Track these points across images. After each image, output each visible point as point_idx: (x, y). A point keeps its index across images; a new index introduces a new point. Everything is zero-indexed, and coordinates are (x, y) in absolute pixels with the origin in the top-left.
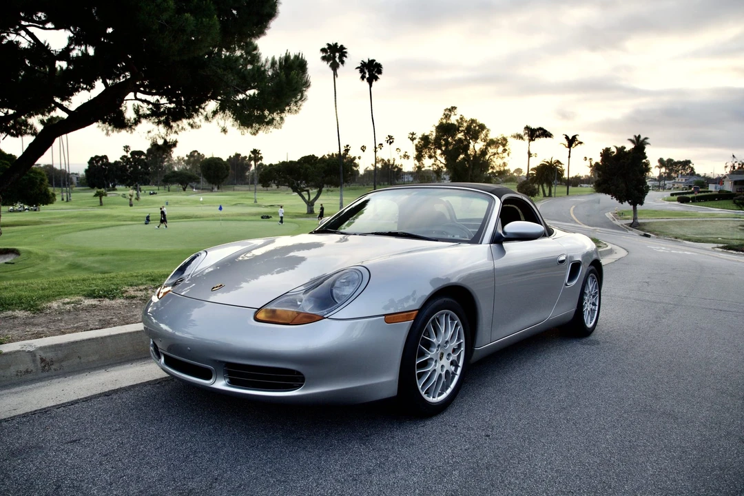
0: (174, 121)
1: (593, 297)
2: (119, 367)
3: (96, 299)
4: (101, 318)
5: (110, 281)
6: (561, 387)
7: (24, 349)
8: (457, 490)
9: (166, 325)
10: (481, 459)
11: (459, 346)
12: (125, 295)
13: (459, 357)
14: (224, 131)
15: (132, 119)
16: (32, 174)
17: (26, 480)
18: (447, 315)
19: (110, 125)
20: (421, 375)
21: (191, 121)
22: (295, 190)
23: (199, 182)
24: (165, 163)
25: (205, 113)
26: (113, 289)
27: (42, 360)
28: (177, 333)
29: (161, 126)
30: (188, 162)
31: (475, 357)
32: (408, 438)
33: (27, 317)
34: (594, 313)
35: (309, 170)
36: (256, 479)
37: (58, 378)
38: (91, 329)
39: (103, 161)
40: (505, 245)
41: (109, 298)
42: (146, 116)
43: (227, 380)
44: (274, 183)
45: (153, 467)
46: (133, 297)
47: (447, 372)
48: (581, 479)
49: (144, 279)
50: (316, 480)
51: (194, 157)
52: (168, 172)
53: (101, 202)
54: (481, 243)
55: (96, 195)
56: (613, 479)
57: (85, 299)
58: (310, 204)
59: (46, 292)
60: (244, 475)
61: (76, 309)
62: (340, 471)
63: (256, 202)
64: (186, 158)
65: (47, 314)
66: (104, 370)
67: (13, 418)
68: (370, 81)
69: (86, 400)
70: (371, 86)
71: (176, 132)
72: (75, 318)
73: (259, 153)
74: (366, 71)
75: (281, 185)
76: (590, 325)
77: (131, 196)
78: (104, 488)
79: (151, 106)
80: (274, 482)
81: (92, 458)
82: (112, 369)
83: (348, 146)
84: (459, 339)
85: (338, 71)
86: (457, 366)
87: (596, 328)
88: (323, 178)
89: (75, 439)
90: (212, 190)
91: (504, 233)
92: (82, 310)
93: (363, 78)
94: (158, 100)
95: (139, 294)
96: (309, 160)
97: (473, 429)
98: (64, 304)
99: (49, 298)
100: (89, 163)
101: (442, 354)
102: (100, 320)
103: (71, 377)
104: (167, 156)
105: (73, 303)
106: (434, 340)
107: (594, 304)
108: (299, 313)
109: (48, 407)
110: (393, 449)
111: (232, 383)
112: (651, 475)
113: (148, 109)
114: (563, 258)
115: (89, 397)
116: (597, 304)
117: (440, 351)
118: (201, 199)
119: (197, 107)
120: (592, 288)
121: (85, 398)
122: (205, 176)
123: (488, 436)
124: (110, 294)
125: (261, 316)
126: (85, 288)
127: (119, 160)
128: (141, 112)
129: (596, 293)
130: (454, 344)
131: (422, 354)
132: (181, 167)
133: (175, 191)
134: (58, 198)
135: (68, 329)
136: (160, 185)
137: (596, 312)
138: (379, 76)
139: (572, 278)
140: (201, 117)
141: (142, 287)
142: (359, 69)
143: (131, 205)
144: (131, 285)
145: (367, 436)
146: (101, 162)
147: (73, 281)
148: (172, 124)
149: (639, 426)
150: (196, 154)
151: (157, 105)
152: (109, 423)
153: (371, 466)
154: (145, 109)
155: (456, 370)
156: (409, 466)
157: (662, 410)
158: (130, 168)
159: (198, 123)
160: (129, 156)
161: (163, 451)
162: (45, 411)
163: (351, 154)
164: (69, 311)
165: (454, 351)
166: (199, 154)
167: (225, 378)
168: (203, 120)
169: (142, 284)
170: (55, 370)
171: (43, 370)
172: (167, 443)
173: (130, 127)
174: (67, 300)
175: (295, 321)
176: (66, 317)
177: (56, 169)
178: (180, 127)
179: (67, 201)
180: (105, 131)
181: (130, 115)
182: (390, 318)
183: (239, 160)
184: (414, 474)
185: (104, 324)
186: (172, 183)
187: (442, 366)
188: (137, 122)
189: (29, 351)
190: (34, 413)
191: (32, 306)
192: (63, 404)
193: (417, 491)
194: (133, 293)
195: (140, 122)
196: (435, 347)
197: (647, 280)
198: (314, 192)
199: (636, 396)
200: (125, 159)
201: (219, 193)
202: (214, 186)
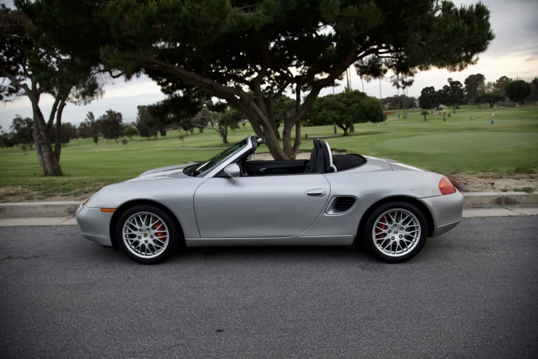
23: (504, 101)
24: (478, 88)
30: (497, 86)
39: (431, 90)
47: (151, 245)
51: (503, 81)
52: (480, 95)
53: (425, 118)
55: (422, 114)
64: (496, 83)
76: (392, 255)
77: (445, 113)
90: (514, 106)
100: (422, 92)
104: (480, 83)
118: (493, 115)
122: (508, 96)
127: (442, 88)
132: (491, 90)
133: (485, 108)
136: (473, 104)
139: (338, 209)
143: (444, 120)
146: (429, 91)
150: (504, 79)
158: (450, 93)
160: (449, 85)
166: (507, 79)
182: (103, 210)
186: (482, 102)
187: (146, 241)
200: (446, 88)
201: (520, 109)
202: (516, 103)
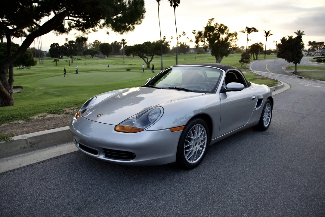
0: (86, 29)
1: (268, 113)
2: (62, 145)
3: (52, 114)
4: (54, 123)
5: (59, 105)
6: (250, 155)
7: (23, 138)
8: (198, 204)
9: (79, 131)
10: (210, 190)
11: (204, 139)
12: (64, 112)
13: (204, 143)
14: (108, 33)
15: (68, 28)
16: (26, 53)
17: (24, 196)
18: (198, 126)
19: (58, 31)
20: (186, 153)
21: (93, 29)
22: (141, 57)
23: (99, 54)
24: (84, 46)
25: (100, 25)
26: (59, 110)
27: (30, 143)
28: (83, 135)
29: (80, 31)
30: (94, 45)
31: (212, 143)
32: (181, 179)
33: (24, 123)
34: (269, 120)
35: (147, 48)
36: (116, 197)
37: (37, 150)
38: (50, 129)
39: (56, 46)
40: (227, 93)
41: (58, 114)
42: (73, 27)
43: (104, 155)
44: (132, 54)
45: (74, 191)
46: (68, 113)
47: (199, 150)
48: (252, 199)
49: (73, 104)
50: (140, 198)
52: (85, 50)
53: (56, 64)
54: (215, 93)
55: (54, 61)
56: (266, 200)
57: (48, 114)
58: (148, 64)
59: (32, 112)
60: (111, 195)
61: (44, 119)
62: (150, 194)
63: (124, 63)
64: (93, 43)
65: (32, 122)
66: (56, 146)
67: (19, 168)
68: (174, 7)
69: (48, 160)
70: (175, 9)
71: (87, 34)
72: (43, 124)
73: (125, 41)
74: (173, 2)
75: (135, 55)
76: (266, 126)
77: (69, 61)
78: (55, 200)
79: (75, 22)
80: (123, 198)
81: (50, 187)
82: (59, 146)
83: (165, 37)
84: (204, 136)
85: (160, 2)
86: (203, 148)
87: (270, 126)
88: (153, 52)
89: (43, 178)
90: (105, 58)
91: (226, 88)
92: (47, 119)
93: (171, 5)
94: (78, 19)
95: (71, 111)
96: (147, 44)
97: (208, 175)
98: (39, 117)
99: (33, 114)
100: (51, 46)
101: (196, 143)
102: (54, 124)
103: (42, 150)
104: (85, 43)
105: (43, 116)
106: (193, 138)
107: (269, 116)
108: (133, 128)
109: (33, 164)
110: (173, 184)
111: (107, 156)
112: (283, 198)
113: (75, 24)
114: (254, 97)
115: (49, 159)
116: (270, 116)
117: (195, 142)
118: (100, 62)
119: (96, 22)
120: (268, 109)
121: (48, 159)
122: (101, 51)
123: (214, 179)
124: (58, 112)
125: (118, 128)
126: (48, 109)
127: (63, 45)
128: (71, 25)
129: (270, 111)
130: (202, 138)
131: (187, 143)
132: (91, 47)
133: (88, 58)
134: (38, 63)
135: (41, 129)
136: (82, 56)
137: (270, 120)
138: (179, 4)
139: (258, 106)
140: (98, 27)
141: (72, 108)
142: (169, 1)
143: (70, 65)
144: (67, 107)
145: (163, 178)
147: (43, 105)
148: (85, 30)
149: (281, 175)
150: (97, 42)
151: (78, 21)
152: (57, 171)
153: (163, 192)
154: (73, 24)
155: (203, 149)
156: (180, 192)
157: (292, 168)
158: (68, 48)
159: (97, 30)
160: (68, 43)
161: (79, 184)
162: (31, 166)
163: (166, 40)
164: (41, 120)
165: (202, 141)
166: (98, 41)
167: (103, 154)
168: (99, 28)
169: (72, 107)
170: (36, 147)
171: (31, 147)
172: (80, 180)
173: (67, 32)
174: (40, 115)
175: (132, 131)
176: (40, 123)
177: (36, 50)
178: (89, 32)
179: (42, 64)
180: (56, 34)
181: (66, 26)
182: (172, 129)
183: (116, 44)
184: (181, 196)
185: (56, 126)
186: (87, 55)
187: (196, 148)
188: (70, 29)
189: (25, 139)
190: (27, 166)
191: (26, 118)
192: (39, 162)
193: (182, 204)
194: (68, 111)
195: (71, 30)
196: (193, 140)
197: (297, 102)
198: (149, 58)
199: (282, 161)
200: (66, 44)
201: (108, 59)
202: (105, 56)
